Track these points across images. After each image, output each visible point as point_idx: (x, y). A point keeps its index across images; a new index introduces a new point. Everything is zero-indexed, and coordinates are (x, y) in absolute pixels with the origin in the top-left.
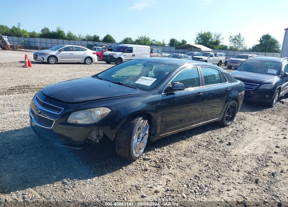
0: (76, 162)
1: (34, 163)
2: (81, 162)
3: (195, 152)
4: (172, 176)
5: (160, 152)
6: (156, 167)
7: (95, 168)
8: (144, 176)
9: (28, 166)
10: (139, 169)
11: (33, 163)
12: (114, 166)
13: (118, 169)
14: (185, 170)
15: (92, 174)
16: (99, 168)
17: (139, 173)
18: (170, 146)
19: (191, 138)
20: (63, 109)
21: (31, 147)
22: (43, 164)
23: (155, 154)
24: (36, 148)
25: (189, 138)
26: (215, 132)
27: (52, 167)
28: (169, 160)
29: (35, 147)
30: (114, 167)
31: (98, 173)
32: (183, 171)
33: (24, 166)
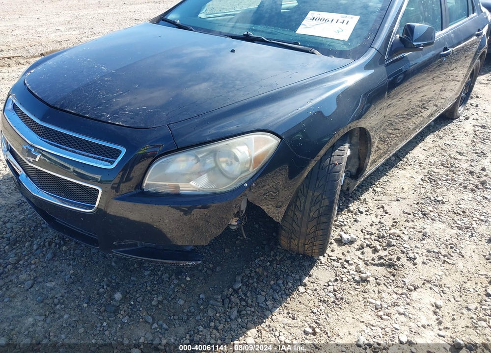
0: (175, 282)
1: (58, 307)
2: (188, 279)
3: (439, 201)
4: (436, 289)
5: (364, 213)
6: (382, 265)
7: (236, 295)
8: (372, 303)
9: (44, 321)
10: (345, 279)
11: (56, 305)
12: (278, 278)
13: (295, 288)
14: (453, 264)
15: (236, 319)
16: (245, 295)
17: (353, 293)
18: (374, 190)
19: (405, 159)
20: (124, 151)
21: (35, 247)
22: (85, 305)
23: (356, 221)
24: (50, 245)
25: (401, 160)
26: (441, 135)
27: (116, 311)
28: (398, 236)
29: (47, 244)
30: (280, 282)
31: (249, 312)
32: (451, 267)
33: (31, 320)
